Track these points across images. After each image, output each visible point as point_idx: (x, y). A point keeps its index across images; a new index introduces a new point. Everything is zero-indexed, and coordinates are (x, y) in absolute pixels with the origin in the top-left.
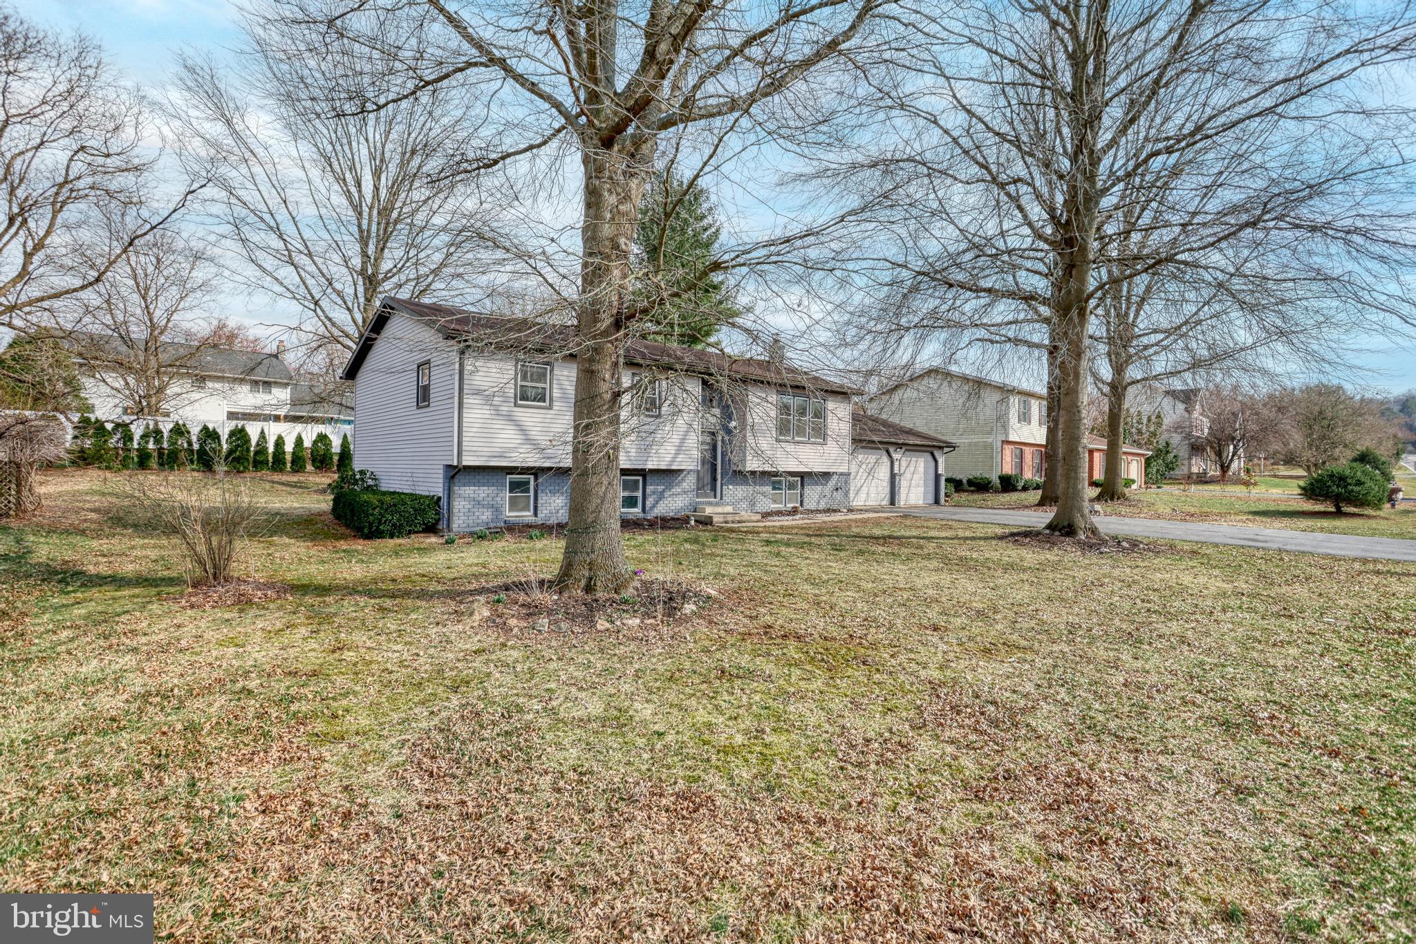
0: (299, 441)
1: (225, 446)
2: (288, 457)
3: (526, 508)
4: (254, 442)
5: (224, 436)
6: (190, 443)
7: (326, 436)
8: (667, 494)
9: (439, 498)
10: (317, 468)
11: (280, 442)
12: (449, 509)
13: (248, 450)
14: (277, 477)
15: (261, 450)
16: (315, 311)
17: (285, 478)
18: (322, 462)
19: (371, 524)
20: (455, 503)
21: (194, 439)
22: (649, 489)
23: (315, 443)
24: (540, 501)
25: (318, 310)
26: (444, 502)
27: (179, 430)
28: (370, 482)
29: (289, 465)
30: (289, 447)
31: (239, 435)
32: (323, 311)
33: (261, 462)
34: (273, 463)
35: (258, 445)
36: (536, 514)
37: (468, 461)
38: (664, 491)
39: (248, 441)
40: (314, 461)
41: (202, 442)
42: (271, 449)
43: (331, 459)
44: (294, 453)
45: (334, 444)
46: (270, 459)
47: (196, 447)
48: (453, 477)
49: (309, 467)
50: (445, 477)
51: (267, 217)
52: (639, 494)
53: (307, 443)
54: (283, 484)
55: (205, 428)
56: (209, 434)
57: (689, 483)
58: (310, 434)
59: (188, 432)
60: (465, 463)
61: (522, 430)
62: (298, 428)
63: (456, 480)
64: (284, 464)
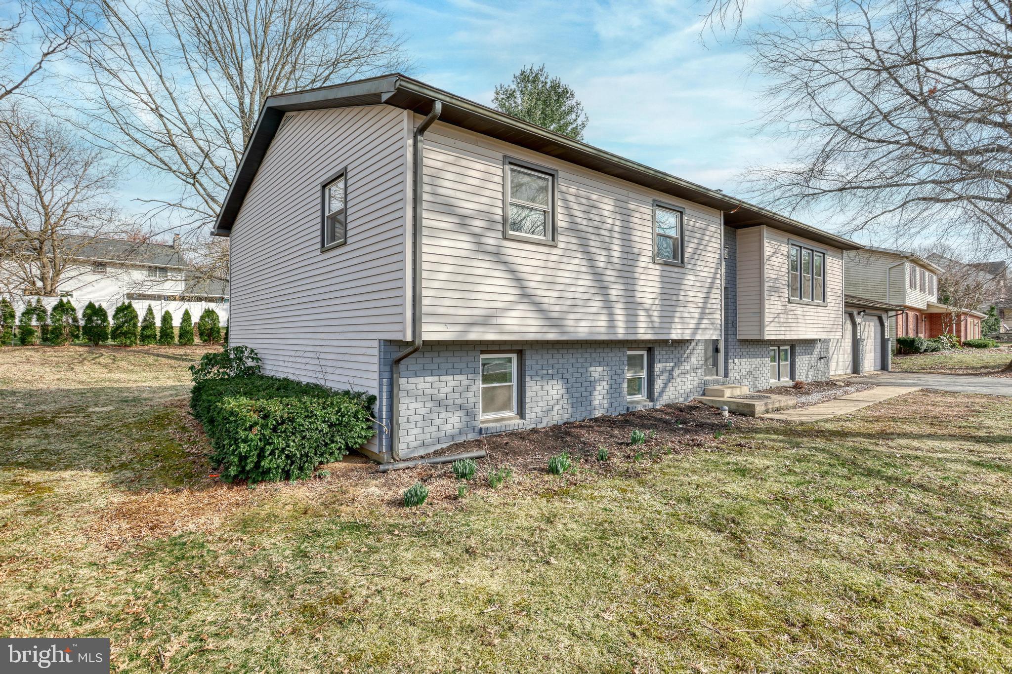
0: (187, 316)
1: (111, 321)
2: (176, 332)
3: (506, 406)
4: (141, 318)
5: (110, 313)
6: (75, 320)
7: (213, 312)
8: (676, 372)
9: (372, 399)
10: (205, 341)
11: (167, 318)
12: (391, 418)
13: (135, 325)
14: (164, 350)
15: (149, 324)
16: (194, 185)
17: (171, 351)
18: (210, 335)
19: (243, 459)
20: (402, 407)
21: (80, 314)
22: (658, 367)
23: (202, 318)
24: (529, 394)
25: (197, 184)
26: (381, 407)
27: (63, 308)
28: (250, 363)
29: (176, 339)
30: (176, 322)
31: (125, 311)
32: (201, 185)
33: (149, 337)
34: (161, 337)
35: (145, 320)
36: (521, 414)
37: (432, 332)
38: (673, 370)
39: (136, 316)
40: (201, 335)
41: (88, 317)
42: (158, 323)
43: (218, 332)
44: (181, 328)
45: (221, 319)
46: (158, 334)
47: (82, 323)
48: (398, 361)
49: (197, 340)
50: (383, 362)
51: (146, 98)
52: (644, 374)
53: (195, 319)
54: (168, 357)
55: (91, 306)
56: (94, 311)
57: (697, 357)
58: (197, 311)
59: (74, 310)
60: (426, 337)
61: (518, 280)
62: (186, 305)
63: (402, 366)
64: (172, 338)
